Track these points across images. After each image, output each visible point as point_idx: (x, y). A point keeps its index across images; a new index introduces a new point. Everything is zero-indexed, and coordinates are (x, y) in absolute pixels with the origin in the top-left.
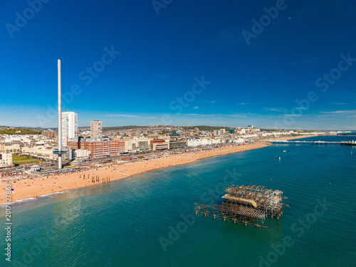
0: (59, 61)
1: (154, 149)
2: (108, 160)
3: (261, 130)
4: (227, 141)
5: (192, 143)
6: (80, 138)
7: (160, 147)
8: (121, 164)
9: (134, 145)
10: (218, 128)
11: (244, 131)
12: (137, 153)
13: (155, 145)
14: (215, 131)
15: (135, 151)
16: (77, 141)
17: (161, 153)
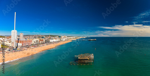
0: (15, 13)
1: (40, 43)
2: (28, 47)
3: (67, 37)
4: (60, 40)
5: (51, 41)
6: (18, 39)
7: (42, 42)
8: (33, 48)
9: (34, 41)
10: (56, 36)
11: (63, 37)
12: (36, 44)
13: (41, 41)
14: (55, 37)
15: (35, 44)
16: (17, 40)
17: (43, 44)
